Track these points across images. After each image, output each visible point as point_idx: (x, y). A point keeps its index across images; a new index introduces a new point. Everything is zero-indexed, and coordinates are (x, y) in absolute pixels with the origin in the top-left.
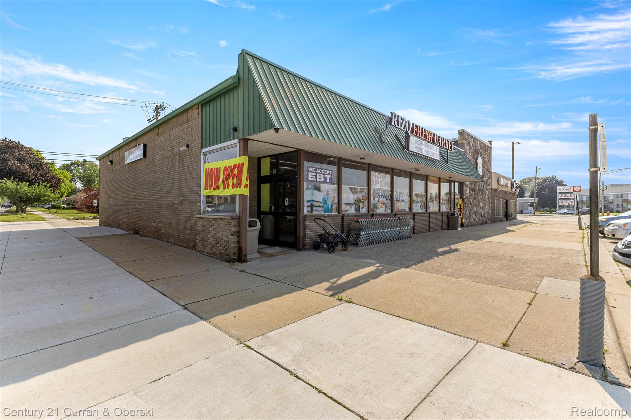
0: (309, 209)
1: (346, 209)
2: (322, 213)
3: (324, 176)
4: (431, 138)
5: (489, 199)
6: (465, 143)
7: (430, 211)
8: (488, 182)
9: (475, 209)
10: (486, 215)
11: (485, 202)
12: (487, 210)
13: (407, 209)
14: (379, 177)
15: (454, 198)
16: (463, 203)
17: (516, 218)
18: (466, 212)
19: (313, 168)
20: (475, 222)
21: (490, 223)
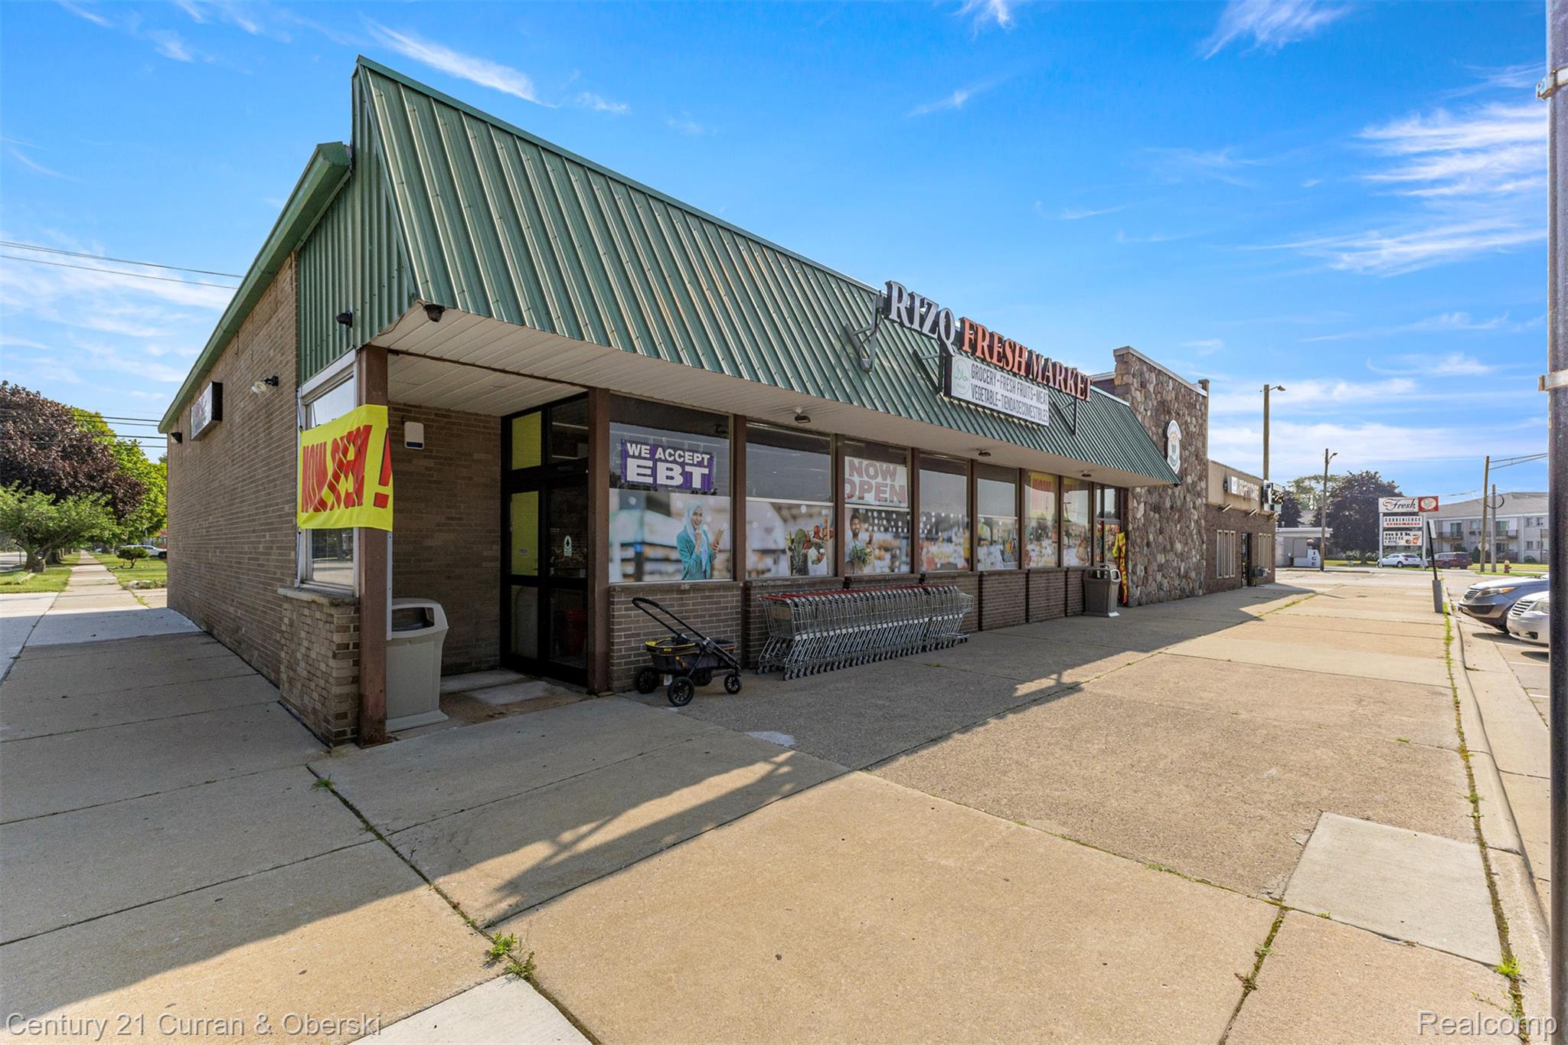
0: (630, 569)
1: (761, 566)
2: (677, 579)
3: (683, 469)
5: (1199, 533)
6: (1133, 384)
7: (1033, 565)
8: (1199, 488)
9: (1161, 558)
10: (1193, 575)
11: (1189, 541)
12: (1194, 560)
13: (961, 563)
14: (872, 471)
15: (1103, 529)
16: (1127, 544)
17: (1274, 579)
18: (1134, 566)
19: (644, 447)
20: (1162, 593)
21: (1204, 594)
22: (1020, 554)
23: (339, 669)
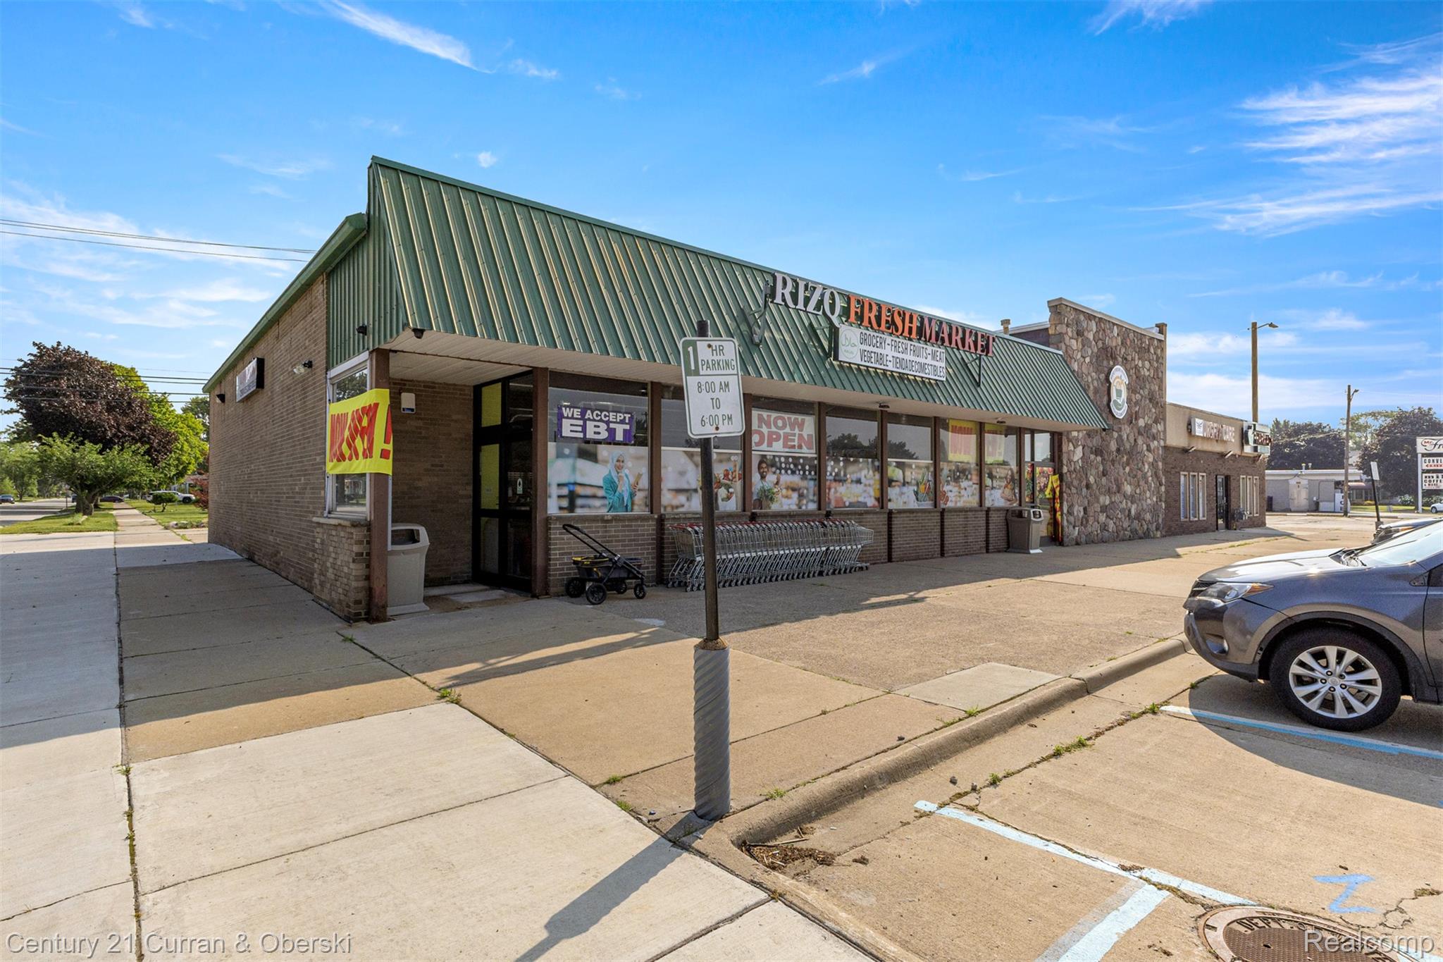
0: (565, 503)
1: (675, 502)
2: (603, 511)
3: (608, 426)
4: (910, 328)
5: (1156, 475)
6: (1067, 333)
7: (950, 505)
8: (1154, 431)
9: (1105, 500)
10: (1148, 516)
11: (1142, 483)
12: (1149, 501)
13: (871, 502)
14: (780, 423)
15: (1033, 471)
16: (1061, 486)
17: (1265, 525)
18: (1071, 507)
19: (575, 410)
20: (1106, 534)
21: (1163, 536)
22: (936, 494)
23: (357, 569)
